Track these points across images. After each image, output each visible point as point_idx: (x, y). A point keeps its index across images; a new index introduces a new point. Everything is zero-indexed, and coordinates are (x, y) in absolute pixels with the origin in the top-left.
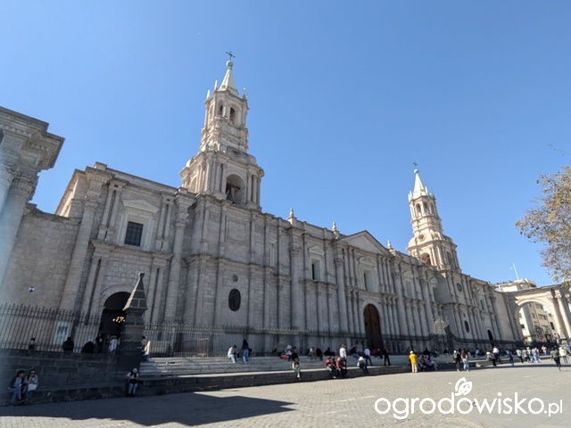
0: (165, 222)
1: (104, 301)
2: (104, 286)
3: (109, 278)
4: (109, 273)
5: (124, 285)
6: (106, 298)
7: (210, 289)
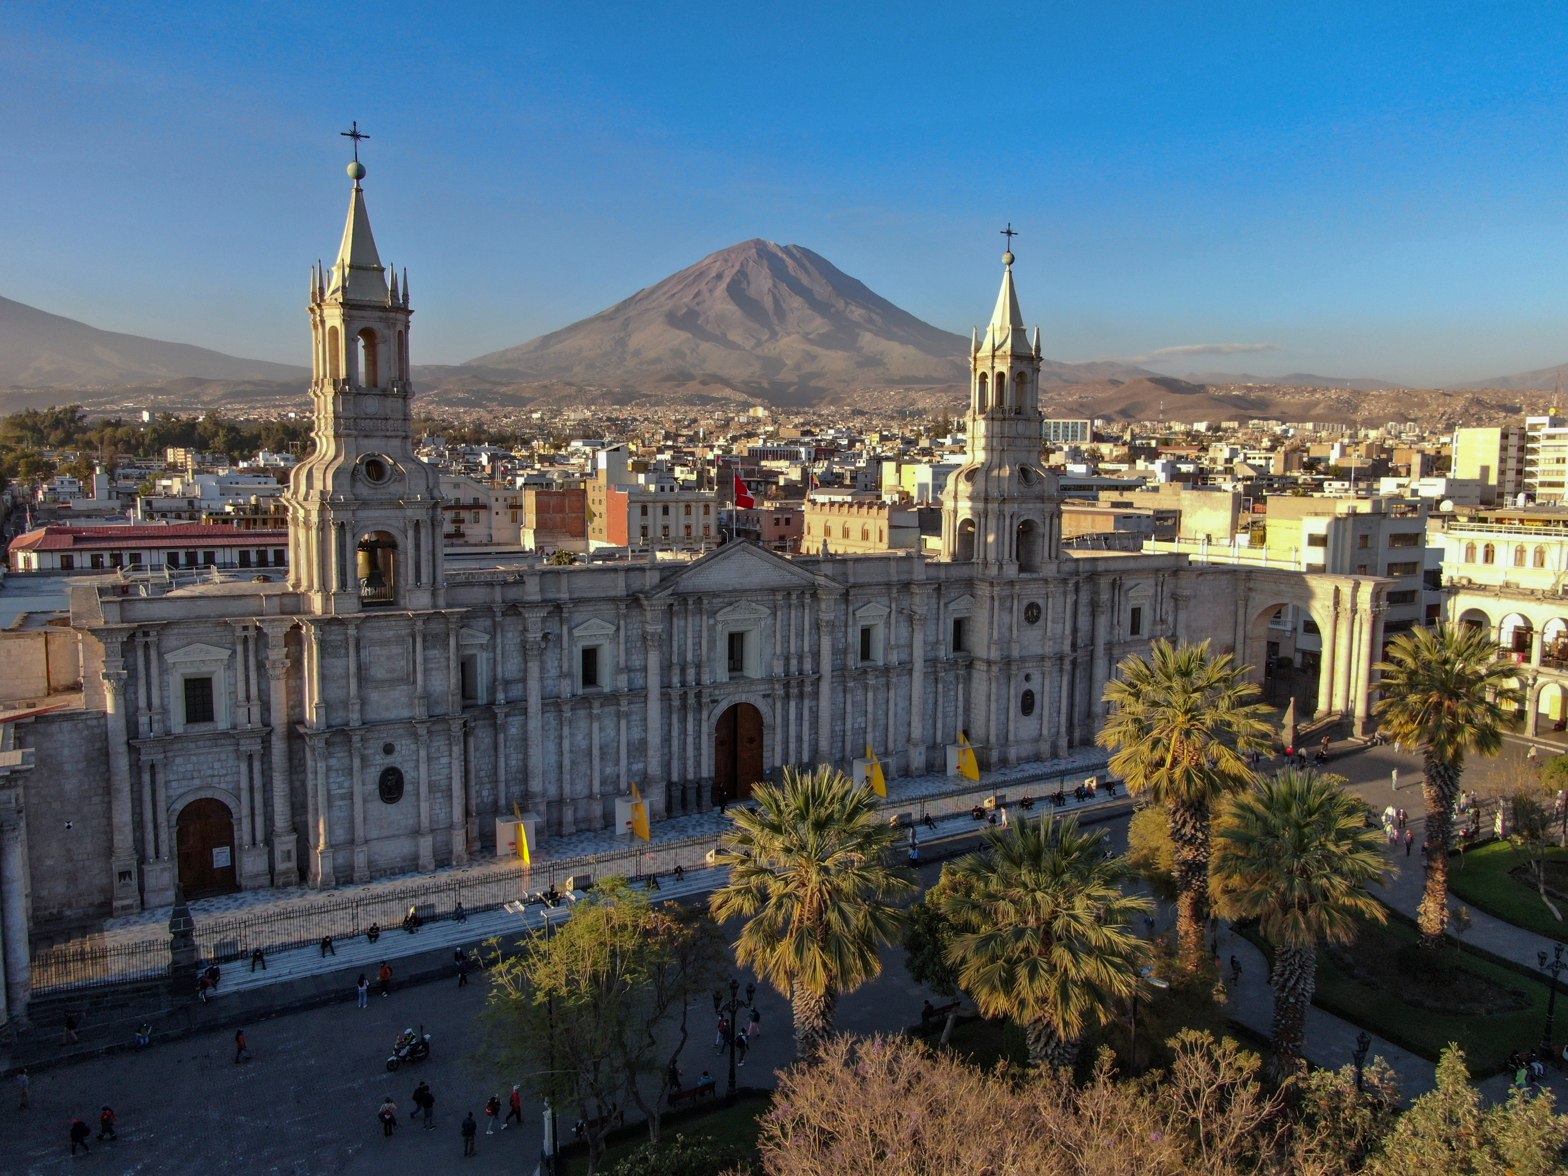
0: (247, 668)
1: (174, 818)
2: (168, 797)
3: (174, 784)
4: (172, 777)
5: (200, 789)
6: (177, 813)
7: (341, 779)
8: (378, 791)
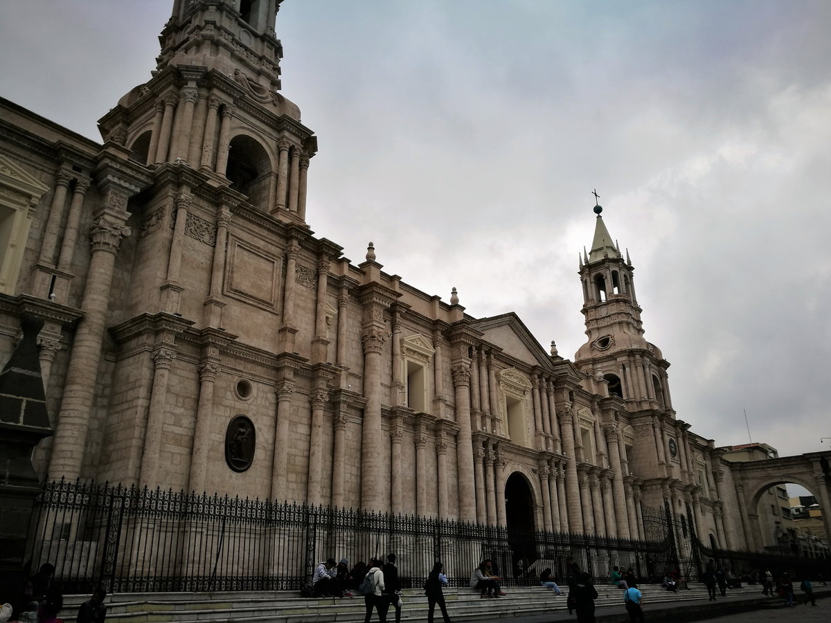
0: (64, 227)
7: (179, 411)
8: (223, 446)
